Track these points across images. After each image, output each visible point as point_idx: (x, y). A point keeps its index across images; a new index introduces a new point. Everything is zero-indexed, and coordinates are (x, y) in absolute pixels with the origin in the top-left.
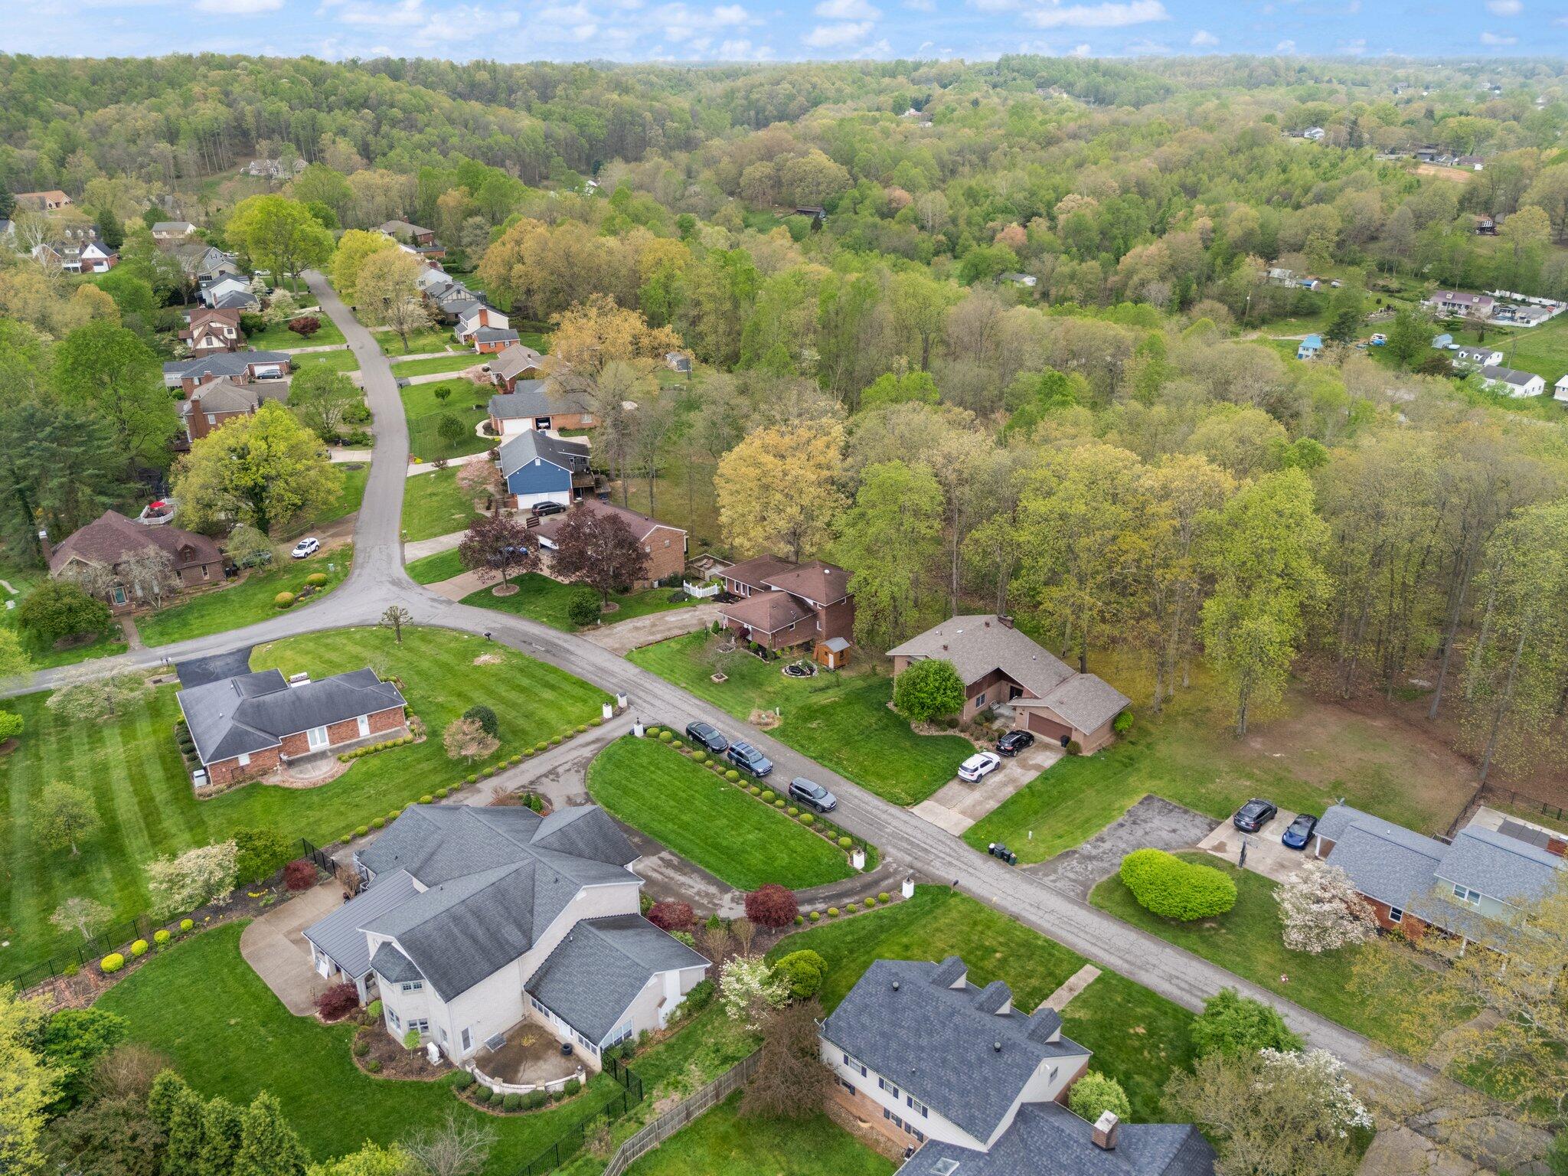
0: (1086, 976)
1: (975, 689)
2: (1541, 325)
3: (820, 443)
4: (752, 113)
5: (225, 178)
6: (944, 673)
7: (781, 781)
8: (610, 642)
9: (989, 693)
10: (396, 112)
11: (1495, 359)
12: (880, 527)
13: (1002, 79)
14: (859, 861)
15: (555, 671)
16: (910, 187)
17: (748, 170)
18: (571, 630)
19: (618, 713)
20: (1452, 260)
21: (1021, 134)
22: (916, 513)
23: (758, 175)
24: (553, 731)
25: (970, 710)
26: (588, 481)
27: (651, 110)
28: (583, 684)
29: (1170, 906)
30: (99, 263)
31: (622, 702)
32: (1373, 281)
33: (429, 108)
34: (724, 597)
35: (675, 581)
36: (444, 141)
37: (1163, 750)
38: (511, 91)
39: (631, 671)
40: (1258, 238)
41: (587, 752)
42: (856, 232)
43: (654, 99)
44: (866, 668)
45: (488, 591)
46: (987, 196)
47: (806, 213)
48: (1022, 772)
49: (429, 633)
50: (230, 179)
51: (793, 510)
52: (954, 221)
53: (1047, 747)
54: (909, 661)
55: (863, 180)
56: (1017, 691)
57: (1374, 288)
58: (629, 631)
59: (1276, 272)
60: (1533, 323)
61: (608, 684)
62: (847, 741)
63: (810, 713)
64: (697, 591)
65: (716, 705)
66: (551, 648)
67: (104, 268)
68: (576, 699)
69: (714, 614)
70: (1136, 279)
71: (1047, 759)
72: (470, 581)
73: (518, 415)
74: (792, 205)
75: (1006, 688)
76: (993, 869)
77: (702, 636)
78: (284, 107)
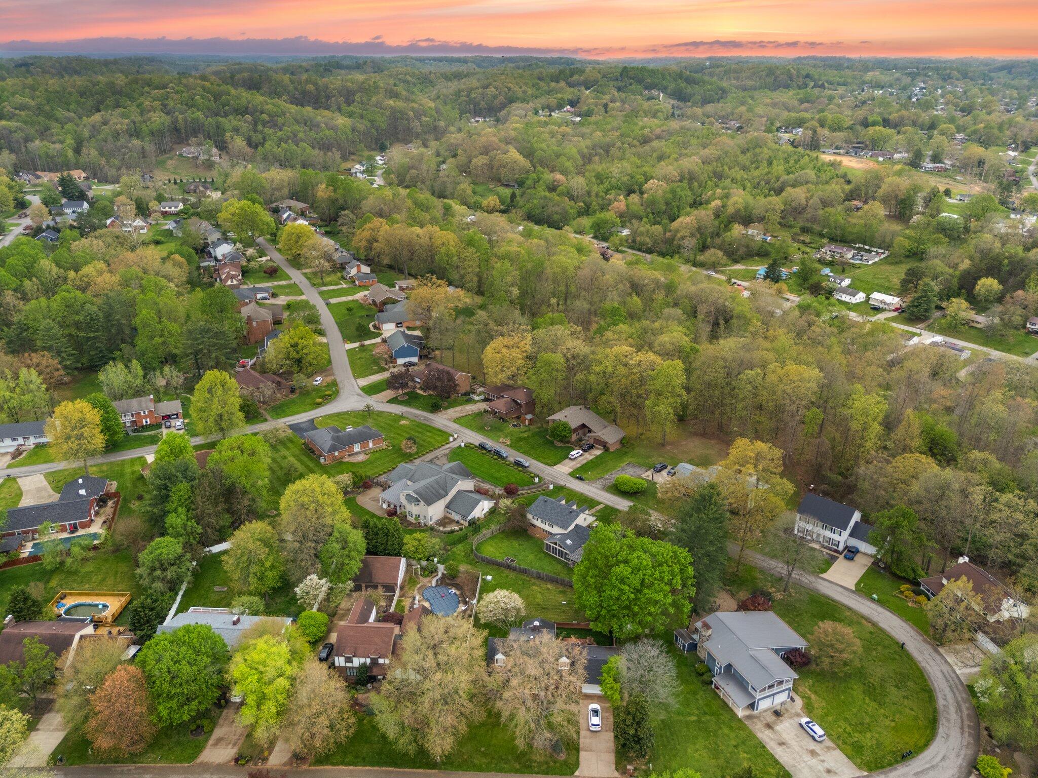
0: (601, 506)
1: (575, 430)
2: (874, 263)
3: (522, 343)
4: (472, 106)
5: (168, 158)
6: (565, 426)
7: (512, 459)
8: (445, 416)
9: (581, 432)
10: (265, 117)
11: (847, 282)
12: (545, 376)
13: (623, 84)
14: (537, 480)
15: (429, 426)
16: (564, 172)
17: (474, 161)
18: (431, 412)
19: (455, 439)
20: (835, 228)
21: (629, 136)
22: (557, 370)
23: (480, 163)
24: (433, 445)
25: (574, 437)
26: (425, 352)
27: (413, 109)
28: (440, 431)
29: (627, 489)
30: (142, 229)
31: (456, 436)
32: (798, 237)
33: (284, 113)
34: (486, 400)
35: (467, 394)
36: (295, 136)
37: (637, 450)
38: (328, 98)
39: (456, 426)
40: (743, 213)
41: (447, 451)
42: (535, 201)
43: (413, 101)
44: (539, 425)
45: (396, 398)
46: (607, 178)
47: (506, 186)
48: (589, 456)
49: (380, 414)
50: (171, 159)
51: (513, 369)
52: (589, 193)
53: (598, 449)
54: (554, 421)
55: (539, 168)
56: (590, 431)
57: (799, 241)
58: (454, 412)
59: (750, 232)
60: (870, 262)
61: (449, 431)
62: (533, 447)
63: (520, 439)
64: (476, 398)
65: (488, 437)
66: (426, 419)
67: (145, 231)
68: (439, 435)
69: (483, 406)
70: (679, 235)
71: (598, 452)
72: (389, 394)
73: (389, 321)
74: (499, 180)
75: (587, 430)
76: (578, 482)
77: (480, 414)
78: (199, 115)
